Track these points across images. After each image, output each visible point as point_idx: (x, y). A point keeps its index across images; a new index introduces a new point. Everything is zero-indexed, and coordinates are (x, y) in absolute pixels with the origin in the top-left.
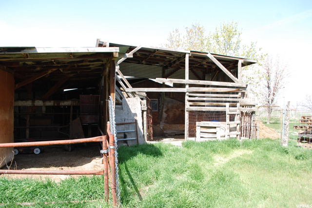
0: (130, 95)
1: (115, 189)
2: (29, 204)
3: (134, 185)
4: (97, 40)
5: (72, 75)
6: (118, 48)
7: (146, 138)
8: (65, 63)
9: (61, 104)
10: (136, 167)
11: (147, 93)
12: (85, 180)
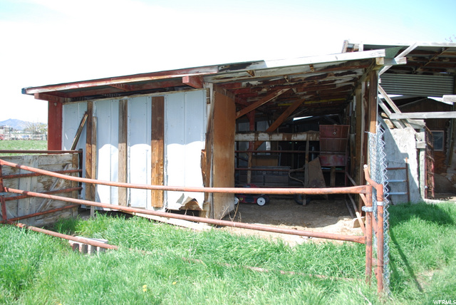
0: (398, 124)
1: (383, 267)
2: (261, 270)
3: (407, 265)
4: (345, 42)
5: (308, 97)
6: (383, 50)
7: (423, 193)
8: (301, 80)
9: (292, 139)
10: (409, 239)
11: (426, 120)
12: (332, 248)
